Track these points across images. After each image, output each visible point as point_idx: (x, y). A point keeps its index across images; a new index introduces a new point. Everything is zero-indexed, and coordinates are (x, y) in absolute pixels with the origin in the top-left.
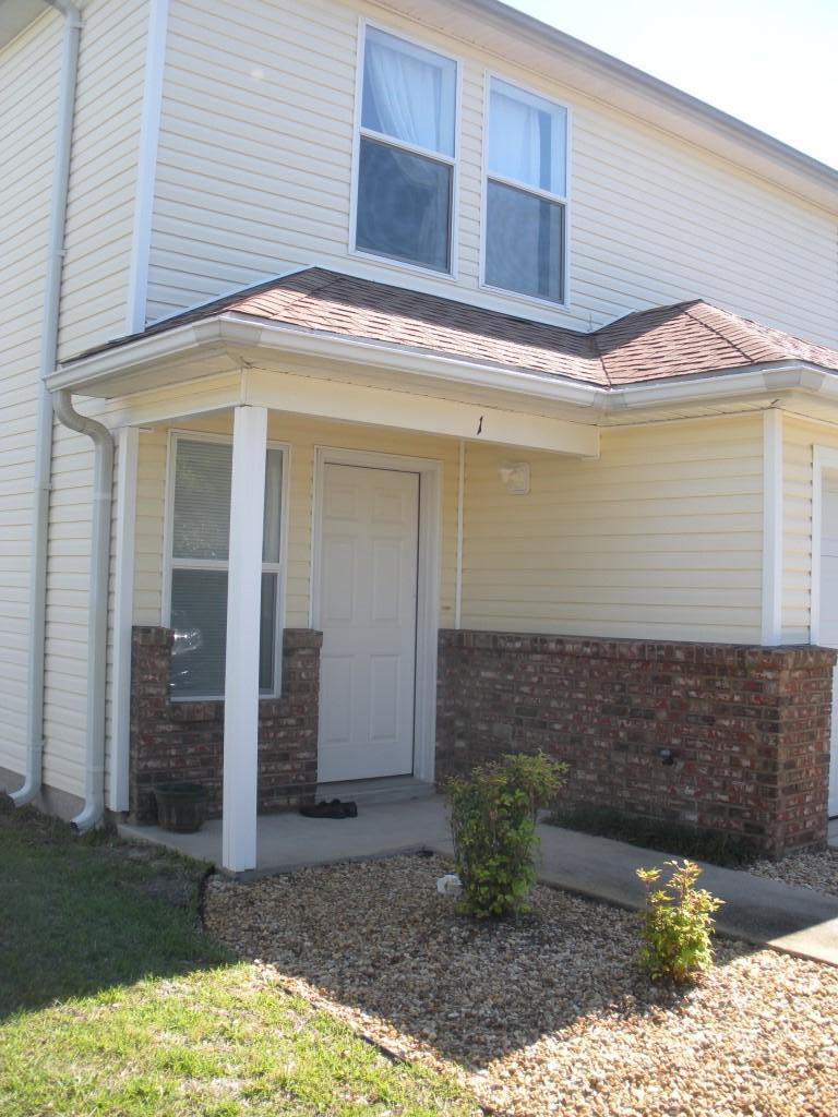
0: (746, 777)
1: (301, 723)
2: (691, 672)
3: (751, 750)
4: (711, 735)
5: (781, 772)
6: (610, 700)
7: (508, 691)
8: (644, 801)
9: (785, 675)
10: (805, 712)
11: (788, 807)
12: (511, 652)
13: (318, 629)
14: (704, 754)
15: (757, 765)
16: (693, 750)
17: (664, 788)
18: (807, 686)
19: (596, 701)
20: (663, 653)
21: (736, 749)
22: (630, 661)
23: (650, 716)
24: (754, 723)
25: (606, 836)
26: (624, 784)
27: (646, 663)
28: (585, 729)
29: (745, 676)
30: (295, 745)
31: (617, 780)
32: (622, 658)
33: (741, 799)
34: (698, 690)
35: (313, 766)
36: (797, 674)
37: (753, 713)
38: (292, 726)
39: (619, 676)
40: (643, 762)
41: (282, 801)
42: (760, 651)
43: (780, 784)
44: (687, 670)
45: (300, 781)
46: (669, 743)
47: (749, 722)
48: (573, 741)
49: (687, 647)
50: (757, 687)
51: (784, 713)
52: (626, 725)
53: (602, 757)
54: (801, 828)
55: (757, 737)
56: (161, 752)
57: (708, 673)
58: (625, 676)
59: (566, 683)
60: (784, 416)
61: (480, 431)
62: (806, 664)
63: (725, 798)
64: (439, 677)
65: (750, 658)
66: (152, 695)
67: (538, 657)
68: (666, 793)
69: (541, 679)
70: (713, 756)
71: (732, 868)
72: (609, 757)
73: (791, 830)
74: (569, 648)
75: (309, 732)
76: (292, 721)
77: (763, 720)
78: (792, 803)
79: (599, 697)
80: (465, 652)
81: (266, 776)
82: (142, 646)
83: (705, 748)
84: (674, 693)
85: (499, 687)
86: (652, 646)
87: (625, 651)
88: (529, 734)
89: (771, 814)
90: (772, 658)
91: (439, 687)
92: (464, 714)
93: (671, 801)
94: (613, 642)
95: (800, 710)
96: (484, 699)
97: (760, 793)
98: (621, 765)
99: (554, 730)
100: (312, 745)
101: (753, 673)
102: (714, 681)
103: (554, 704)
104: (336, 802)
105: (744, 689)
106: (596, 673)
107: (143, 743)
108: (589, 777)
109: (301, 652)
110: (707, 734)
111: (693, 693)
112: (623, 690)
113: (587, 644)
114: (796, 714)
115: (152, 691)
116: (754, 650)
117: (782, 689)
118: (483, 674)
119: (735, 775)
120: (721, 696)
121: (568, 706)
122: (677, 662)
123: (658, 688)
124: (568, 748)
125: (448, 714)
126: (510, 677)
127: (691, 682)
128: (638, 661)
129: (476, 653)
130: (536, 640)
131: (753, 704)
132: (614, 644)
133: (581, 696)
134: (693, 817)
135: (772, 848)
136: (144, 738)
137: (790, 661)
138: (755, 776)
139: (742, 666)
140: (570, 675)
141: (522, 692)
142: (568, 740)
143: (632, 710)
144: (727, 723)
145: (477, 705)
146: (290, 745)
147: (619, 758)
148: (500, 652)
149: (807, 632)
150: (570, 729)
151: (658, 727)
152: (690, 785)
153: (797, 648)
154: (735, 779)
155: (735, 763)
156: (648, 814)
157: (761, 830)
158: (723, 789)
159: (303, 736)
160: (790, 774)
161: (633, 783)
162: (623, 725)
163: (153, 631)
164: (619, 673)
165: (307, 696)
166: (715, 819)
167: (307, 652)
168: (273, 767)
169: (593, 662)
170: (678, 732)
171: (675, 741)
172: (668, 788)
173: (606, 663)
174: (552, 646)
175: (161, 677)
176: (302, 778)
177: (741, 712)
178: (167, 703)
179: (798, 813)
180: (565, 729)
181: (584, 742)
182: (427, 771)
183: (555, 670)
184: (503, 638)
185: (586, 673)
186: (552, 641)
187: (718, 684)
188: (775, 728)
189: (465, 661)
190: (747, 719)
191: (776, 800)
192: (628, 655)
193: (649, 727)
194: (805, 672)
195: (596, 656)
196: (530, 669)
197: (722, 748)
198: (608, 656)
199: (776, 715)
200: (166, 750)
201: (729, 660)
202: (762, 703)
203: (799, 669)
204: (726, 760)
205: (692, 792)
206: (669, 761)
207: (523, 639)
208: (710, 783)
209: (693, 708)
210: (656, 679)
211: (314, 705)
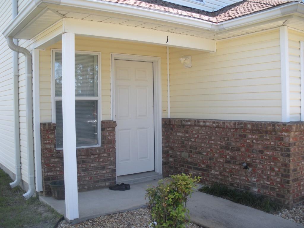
0: (277, 175)
1: (109, 155)
2: (254, 133)
3: (279, 164)
4: (262, 158)
5: (292, 173)
6: (223, 144)
7: (187, 140)
8: (236, 183)
9: (292, 134)
10: (300, 149)
11: (294, 187)
12: (187, 126)
13: (114, 120)
14: (259, 165)
15: (281, 170)
16: (255, 163)
17: (244, 178)
18: (301, 138)
19: (218, 144)
20: (242, 125)
21: (272, 163)
22: (230, 129)
23: (238, 150)
24: (279, 154)
25: (222, 197)
26: (229, 176)
27: (236, 129)
28: (214, 155)
29: (276, 135)
30: (107, 163)
31: (226, 174)
32: (227, 128)
33: (275, 183)
34: (257, 140)
35: (114, 171)
36: (297, 133)
37: (279, 149)
38: (106, 156)
39: (226, 135)
40: (236, 168)
41: (103, 184)
42: (282, 124)
43: (291, 178)
44: (252, 132)
45: (110, 176)
46: (246, 161)
47: (278, 153)
48: (210, 159)
49: (252, 123)
50: (281, 139)
51: (292, 149)
52: (229, 153)
53: (221, 165)
54: (300, 195)
55: (281, 159)
56: (53, 169)
57: (261, 133)
58: (229, 134)
59: (207, 137)
60: (288, 29)
61: (167, 41)
62: (300, 130)
63: (268, 183)
64: (162, 136)
65: (277, 127)
66: (49, 148)
67: (197, 128)
68: (245, 180)
69: (198, 136)
70: (263, 166)
71: (271, 213)
72: (223, 165)
73: (296, 196)
74: (208, 124)
75: (112, 158)
76: (105, 155)
77: (283, 152)
78: (296, 185)
79: (219, 143)
80: (172, 126)
81: (96, 175)
82: (43, 130)
83: (260, 163)
84: (248, 141)
85: (183, 139)
86: (239, 123)
87: (228, 125)
88: (194, 156)
89: (288, 190)
90: (286, 127)
91: (162, 139)
92: (172, 149)
93: (247, 183)
94: (223, 121)
95: (298, 148)
96: (179, 143)
97: (283, 182)
98: (228, 168)
99: (203, 155)
100: (114, 163)
101: (279, 133)
102: (263, 136)
103: (203, 145)
104: (123, 184)
105: (276, 139)
106: (218, 134)
107: (45, 166)
108: (216, 173)
109: (108, 129)
110: (261, 157)
111: (255, 141)
112: (228, 140)
113: (214, 122)
114: (297, 149)
115: (48, 146)
116: (279, 124)
117: (291, 140)
118: (178, 134)
119: (272, 174)
120: (266, 142)
121: (208, 146)
122: (248, 129)
123: (241, 139)
124: (208, 162)
125: (166, 149)
126: (187, 135)
127: (254, 137)
128: (233, 129)
129: (175, 126)
130: (195, 121)
131: (279, 146)
132: (224, 122)
133: (212, 142)
134: (255, 190)
135: (288, 204)
136: (47, 164)
137: (294, 128)
138: (280, 175)
139: (274, 130)
140: (208, 134)
141: (191, 141)
142: (208, 159)
143: (232, 148)
144: (268, 153)
145: (176, 145)
146: (105, 163)
147: (227, 166)
148: (184, 126)
149: (300, 116)
150: (209, 155)
151: (242, 154)
152: (255, 177)
153: (296, 123)
154: (272, 175)
155: (272, 169)
156: (239, 188)
157: (283, 197)
158: (268, 179)
159: (110, 160)
160: (295, 174)
161: (232, 176)
162: (228, 153)
163: (47, 124)
164: (226, 133)
165: (111, 145)
166: (264, 191)
167: (110, 129)
168: (98, 172)
169: (217, 129)
170: (249, 156)
171: (248, 160)
172: (246, 178)
173: (221, 129)
174: (202, 123)
175: (52, 141)
176: (110, 175)
177: (274, 149)
178: (55, 151)
179: (298, 189)
180: (207, 154)
181: (214, 160)
182: (159, 170)
183: (203, 132)
184: (184, 121)
185: (214, 133)
186: (201, 122)
187: (265, 137)
188: (289, 156)
189: (172, 129)
190: (277, 151)
191: (290, 184)
192: (229, 126)
193: (238, 154)
194: (300, 132)
195: (217, 127)
196: (194, 132)
197: (267, 163)
198: (222, 127)
199: (289, 150)
200: (55, 168)
201: (269, 128)
202: (283, 145)
203: (297, 131)
204: (268, 168)
205: (255, 180)
206: (246, 168)
207: (191, 121)
208: (262, 177)
209: (255, 147)
210: (240, 136)
211: (114, 148)
